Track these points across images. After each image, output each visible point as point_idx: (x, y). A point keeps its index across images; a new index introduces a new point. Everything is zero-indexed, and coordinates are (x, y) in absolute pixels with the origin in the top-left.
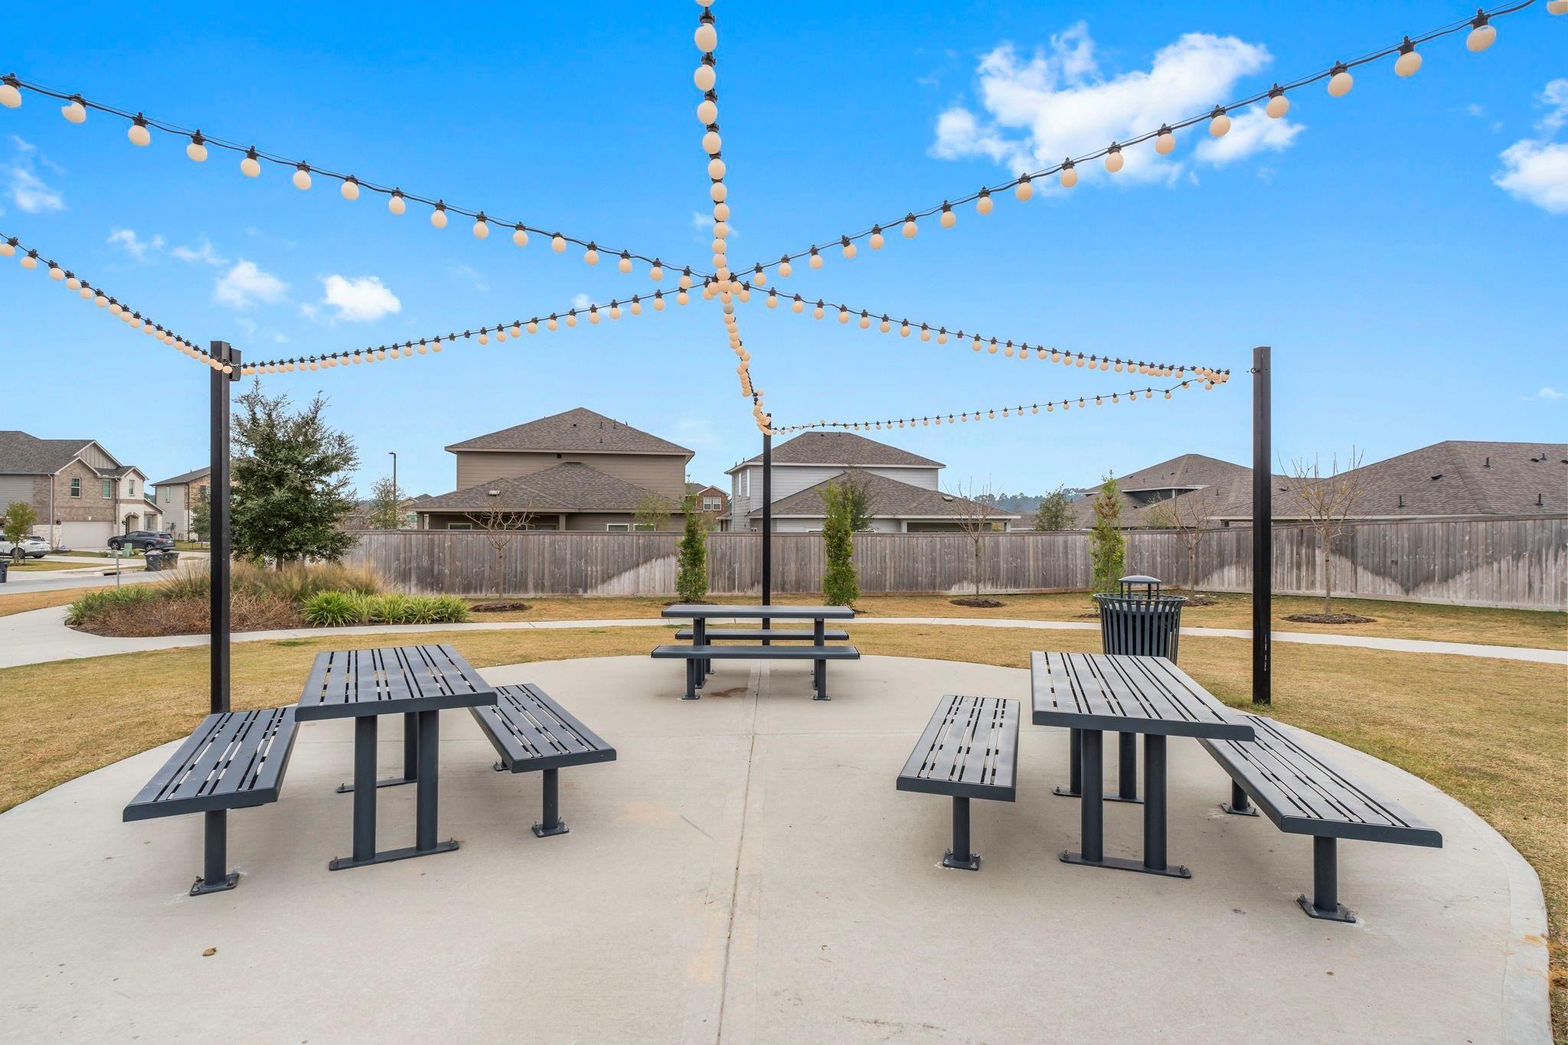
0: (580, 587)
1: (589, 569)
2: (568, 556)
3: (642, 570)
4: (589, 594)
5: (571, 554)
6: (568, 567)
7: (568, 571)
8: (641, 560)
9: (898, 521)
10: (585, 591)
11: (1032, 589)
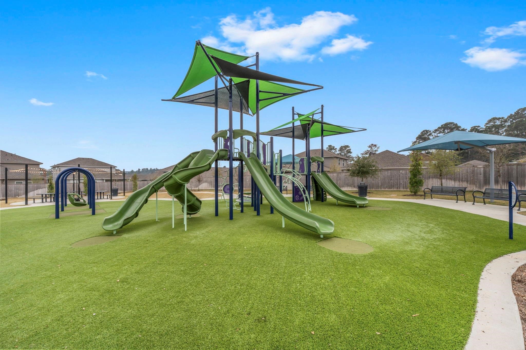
0: (17, 196)
1: (20, 192)
2: (13, 189)
3: (35, 191)
4: (20, 197)
5: (14, 189)
6: (13, 191)
7: (13, 192)
8: (35, 189)
9: (103, 180)
10: (19, 196)
11: (129, 191)
